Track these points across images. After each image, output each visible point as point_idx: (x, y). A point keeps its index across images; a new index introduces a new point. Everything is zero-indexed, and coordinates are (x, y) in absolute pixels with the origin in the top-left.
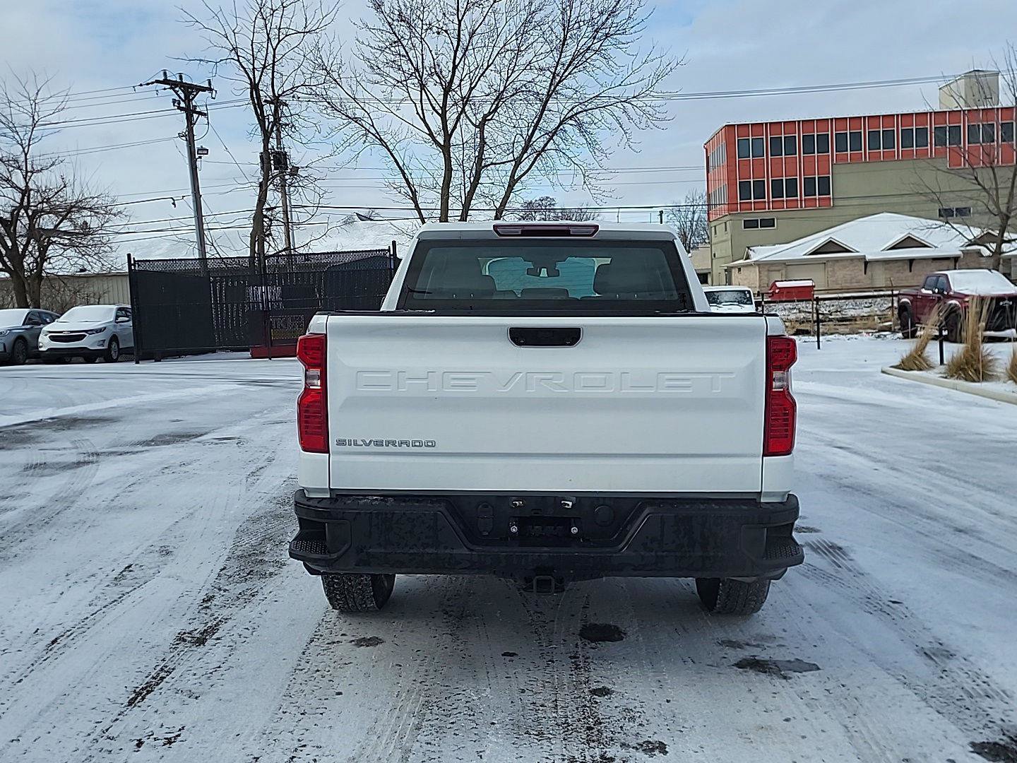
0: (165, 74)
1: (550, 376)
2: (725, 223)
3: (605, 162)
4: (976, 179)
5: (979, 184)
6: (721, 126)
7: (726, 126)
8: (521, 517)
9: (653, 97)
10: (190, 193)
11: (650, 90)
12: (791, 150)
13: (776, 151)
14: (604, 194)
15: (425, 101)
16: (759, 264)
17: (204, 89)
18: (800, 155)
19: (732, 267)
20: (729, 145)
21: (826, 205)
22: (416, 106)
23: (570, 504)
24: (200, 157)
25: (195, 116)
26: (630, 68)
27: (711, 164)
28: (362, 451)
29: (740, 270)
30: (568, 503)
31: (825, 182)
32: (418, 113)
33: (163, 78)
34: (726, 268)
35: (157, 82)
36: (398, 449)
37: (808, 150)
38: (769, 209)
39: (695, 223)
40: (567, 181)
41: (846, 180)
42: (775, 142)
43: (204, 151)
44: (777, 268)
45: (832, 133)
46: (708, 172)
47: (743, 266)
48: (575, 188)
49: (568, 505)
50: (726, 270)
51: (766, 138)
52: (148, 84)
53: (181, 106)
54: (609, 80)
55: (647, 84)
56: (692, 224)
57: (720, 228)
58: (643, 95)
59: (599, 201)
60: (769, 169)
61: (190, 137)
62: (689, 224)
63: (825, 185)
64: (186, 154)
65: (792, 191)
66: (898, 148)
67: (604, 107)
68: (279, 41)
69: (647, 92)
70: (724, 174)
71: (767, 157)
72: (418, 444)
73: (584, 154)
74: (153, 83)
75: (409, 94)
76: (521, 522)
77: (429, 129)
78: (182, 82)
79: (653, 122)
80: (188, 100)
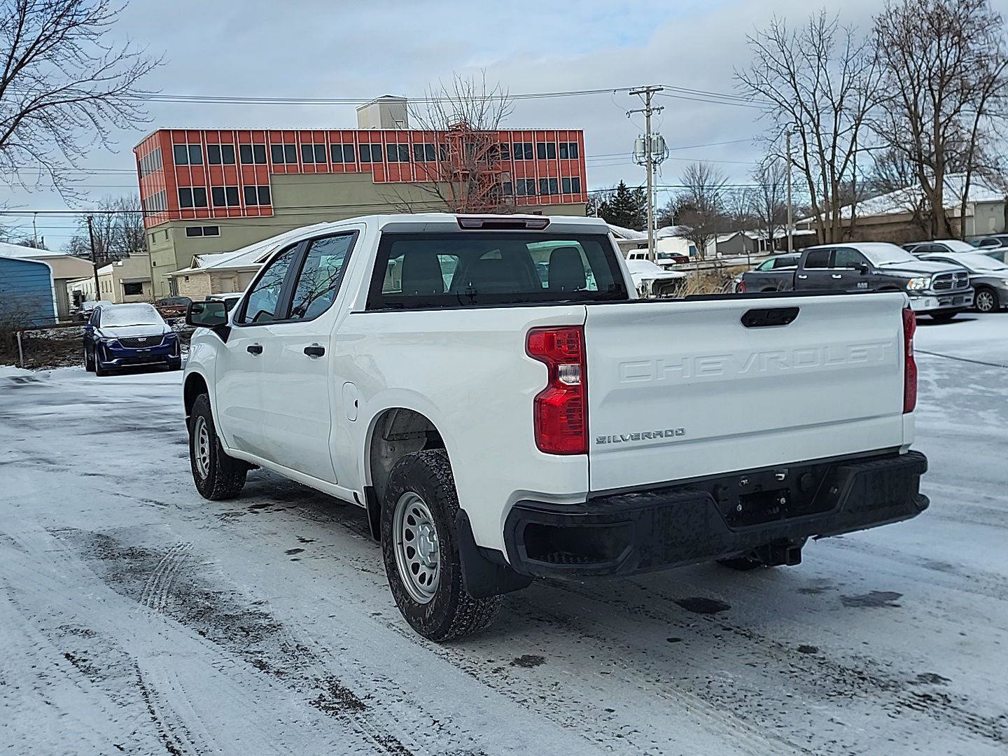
1: (776, 355)
2: (166, 231)
3: (80, 162)
4: (438, 192)
5: (441, 197)
6: (154, 130)
7: (160, 130)
8: (744, 495)
9: (131, 95)
11: (127, 87)
12: (229, 159)
13: (214, 159)
14: (77, 196)
16: (210, 272)
18: (238, 164)
19: (177, 276)
20: (165, 149)
21: (268, 213)
23: (783, 475)
26: (103, 62)
27: (143, 168)
28: (621, 446)
29: (187, 278)
30: (780, 475)
31: (264, 192)
34: (171, 277)
36: (653, 441)
37: (246, 159)
38: (212, 216)
39: (111, 230)
40: (30, 180)
41: (286, 190)
42: (213, 150)
44: (229, 276)
45: (268, 145)
46: (140, 177)
47: (193, 274)
48: (41, 188)
49: (781, 477)
50: (169, 279)
51: (203, 145)
54: (79, 72)
55: (123, 81)
56: (108, 232)
57: (160, 236)
58: (119, 92)
59: (72, 205)
60: (209, 177)
62: (104, 232)
63: (265, 195)
65: (234, 200)
66: (329, 163)
67: (74, 101)
69: (124, 90)
70: (161, 180)
71: (205, 164)
72: (670, 433)
73: (53, 152)
76: (745, 499)
79: (131, 122)
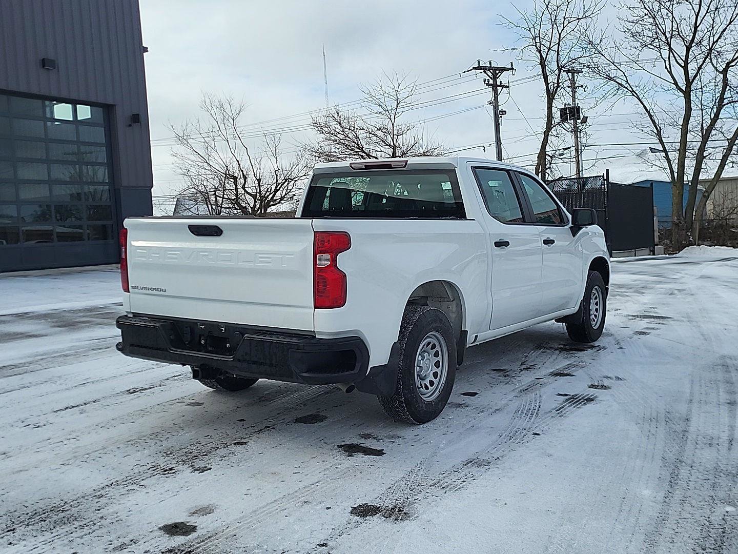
0: (479, 63)
10: (495, 142)
15: (672, 59)
17: (507, 70)
22: (665, 62)
24: (501, 117)
25: (499, 89)
32: (666, 68)
33: (478, 65)
35: (474, 68)
43: (504, 112)
52: (468, 71)
53: (490, 83)
61: (495, 103)
64: (492, 115)
68: (564, 28)
74: (471, 70)
75: (661, 54)
77: (674, 79)
78: (491, 67)
80: (495, 78)
